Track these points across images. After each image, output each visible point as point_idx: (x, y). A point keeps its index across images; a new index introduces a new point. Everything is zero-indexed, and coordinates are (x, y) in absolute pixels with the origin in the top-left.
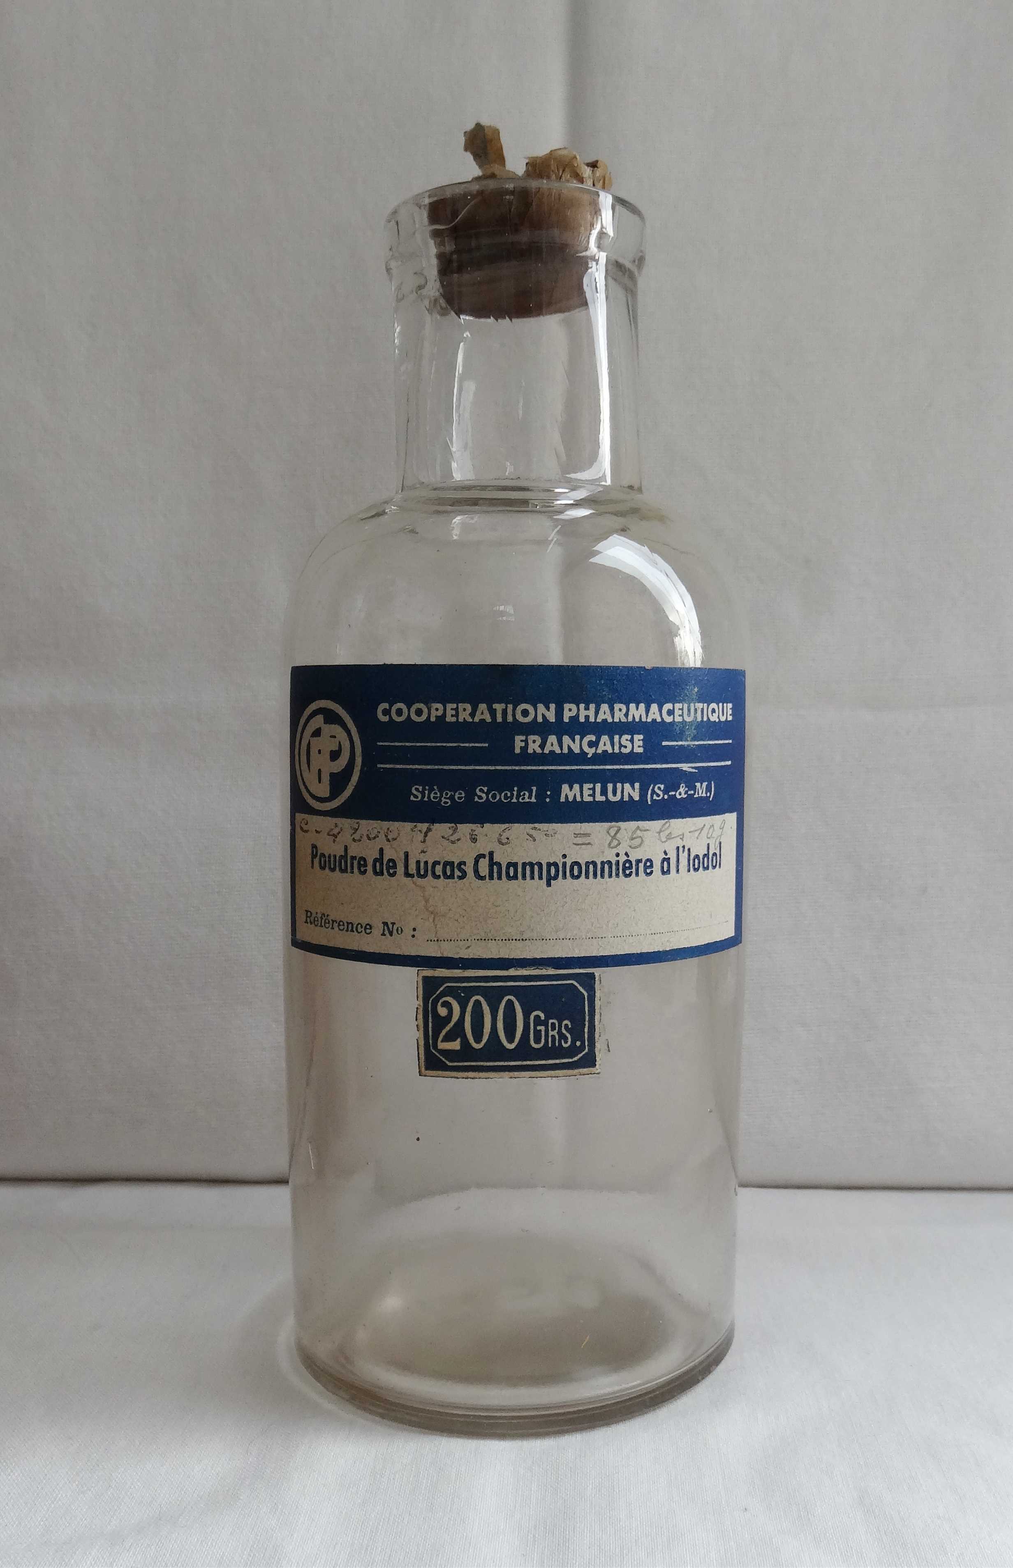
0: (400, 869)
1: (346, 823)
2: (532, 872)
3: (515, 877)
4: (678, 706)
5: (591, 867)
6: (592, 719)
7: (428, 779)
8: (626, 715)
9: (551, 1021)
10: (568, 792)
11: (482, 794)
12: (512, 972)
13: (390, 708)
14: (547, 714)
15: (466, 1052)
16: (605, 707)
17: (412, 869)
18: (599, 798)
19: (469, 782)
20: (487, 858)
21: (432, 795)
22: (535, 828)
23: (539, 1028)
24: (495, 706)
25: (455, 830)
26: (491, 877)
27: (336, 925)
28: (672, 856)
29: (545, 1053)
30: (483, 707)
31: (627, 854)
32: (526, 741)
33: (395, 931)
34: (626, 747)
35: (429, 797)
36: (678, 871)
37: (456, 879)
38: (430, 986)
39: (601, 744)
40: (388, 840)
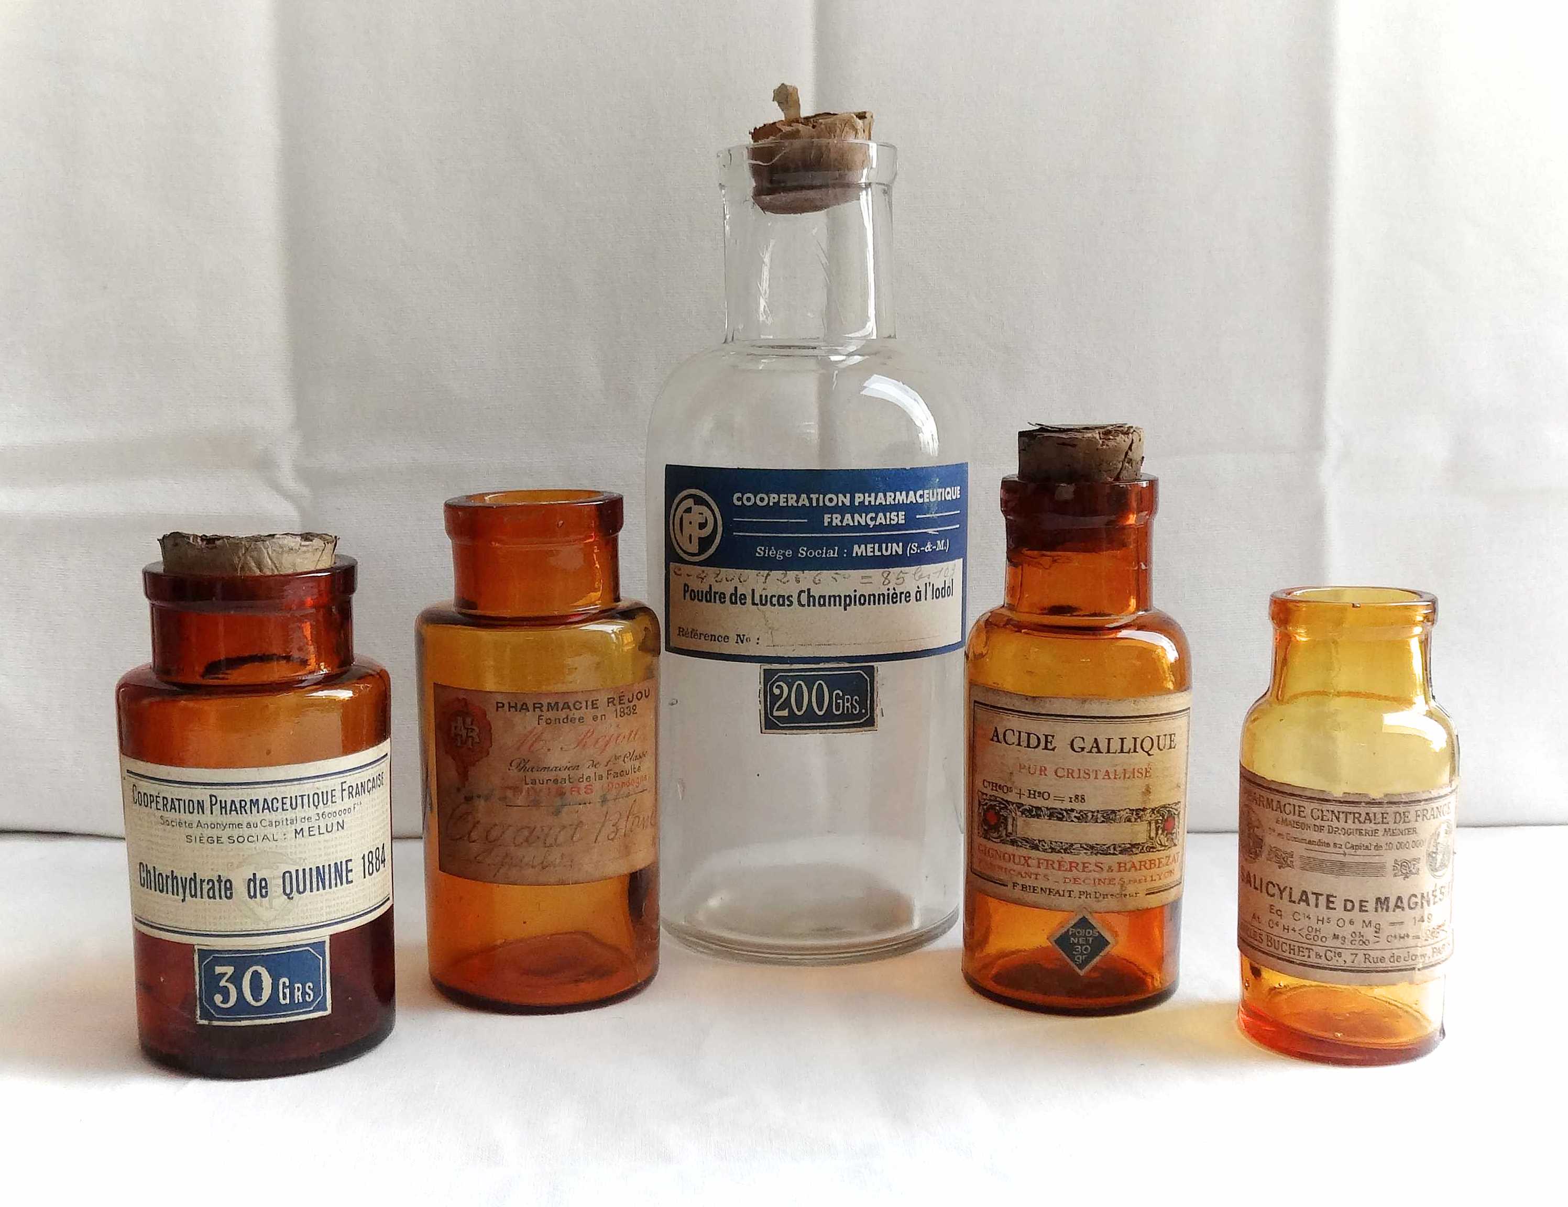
0: (749, 600)
1: (711, 571)
2: (835, 601)
3: (824, 605)
4: (926, 491)
5: (872, 597)
6: (873, 503)
7: (768, 543)
8: (894, 499)
9: (846, 697)
10: (858, 550)
11: (803, 552)
12: (821, 666)
13: (743, 497)
14: (844, 500)
15: (792, 718)
16: (881, 495)
17: (757, 600)
18: (877, 553)
19: (794, 544)
20: (806, 593)
21: (771, 553)
22: (837, 573)
23: (838, 701)
24: (812, 496)
25: (785, 575)
26: (809, 605)
27: (702, 637)
28: (923, 589)
29: (842, 717)
30: (804, 496)
31: (894, 589)
32: (832, 518)
33: (745, 641)
34: (894, 520)
35: (768, 554)
36: (926, 599)
37: (786, 606)
38: (768, 674)
39: (878, 519)
40: (741, 582)
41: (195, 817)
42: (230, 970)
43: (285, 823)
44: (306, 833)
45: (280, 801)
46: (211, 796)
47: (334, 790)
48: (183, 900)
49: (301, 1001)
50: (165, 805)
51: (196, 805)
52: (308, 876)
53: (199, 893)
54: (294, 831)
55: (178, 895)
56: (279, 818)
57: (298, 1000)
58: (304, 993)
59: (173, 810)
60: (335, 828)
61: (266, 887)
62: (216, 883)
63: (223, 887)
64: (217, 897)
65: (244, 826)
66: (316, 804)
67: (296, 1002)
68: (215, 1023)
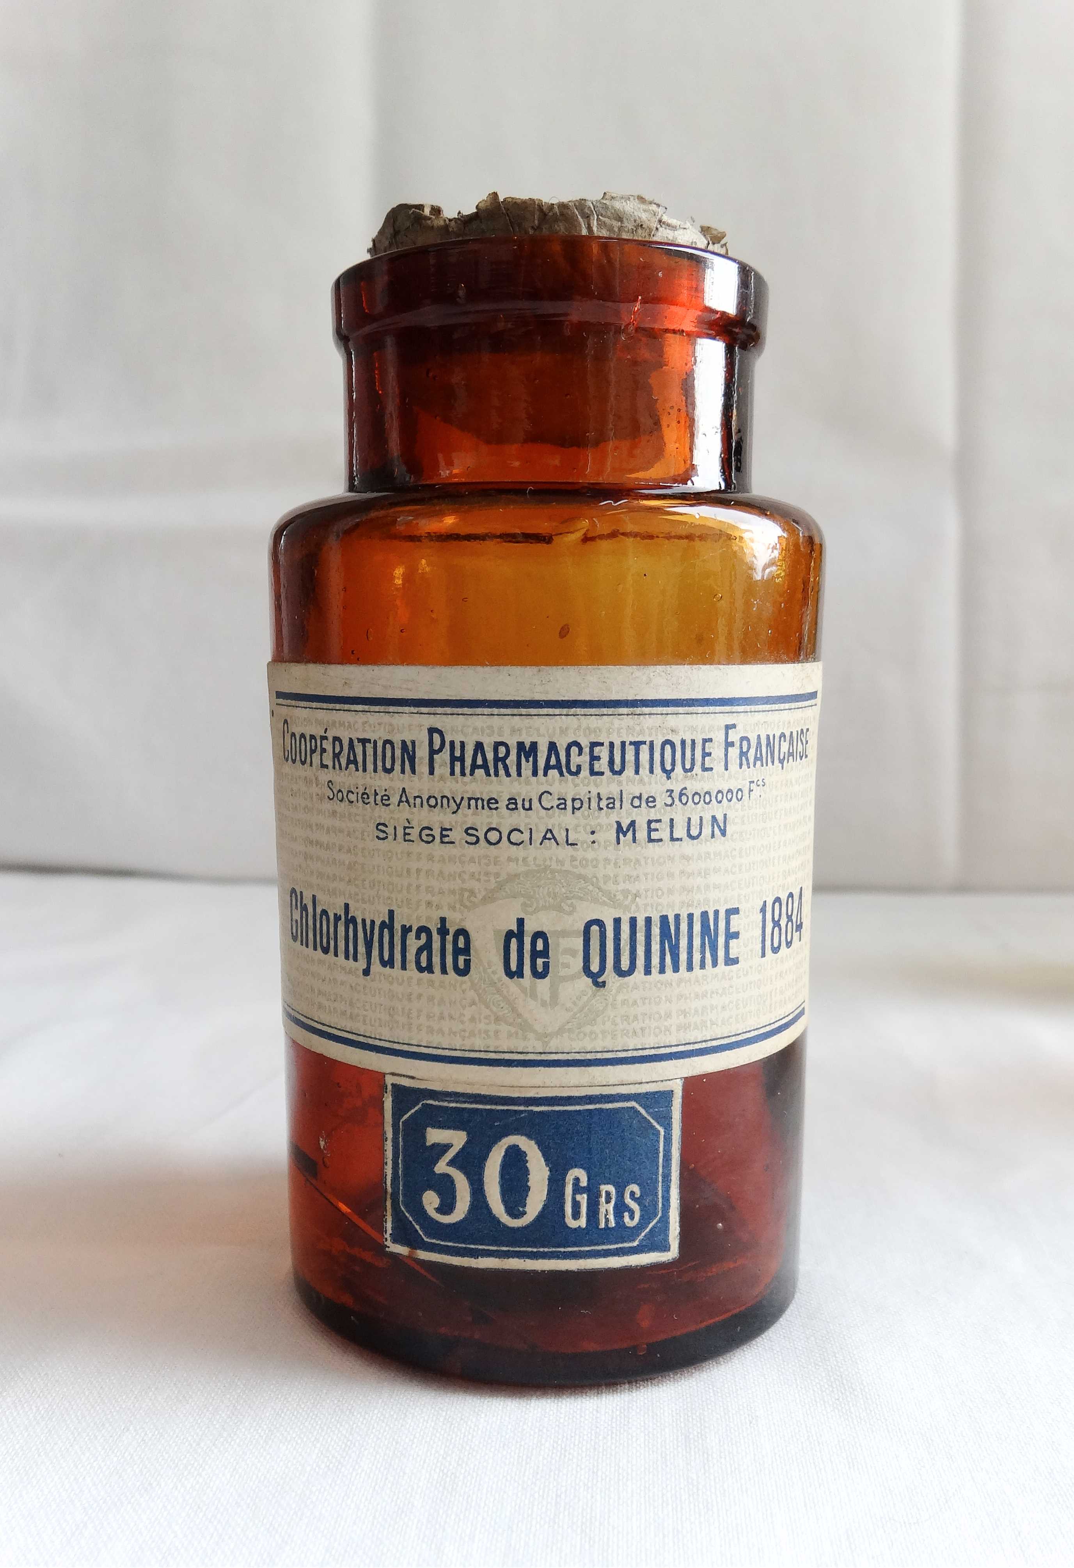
41: (394, 782)
42: (457, 1139)
43: (594, 804)
44: (642, 834)
45: (586, 750)
46: (432, 731)
47: (711, 740)
48: (366, 972)
49: (612, 1224)
50: (336, 756)
51: (398, 753)
52: (641, 937)
53: (398, 956)
54: (615, 826)
55: (355, 959)
56: (582, 793)
57: (607, 1220)
58: (621, 1208)
59: (352, 766)
60: (707, 831)
61: (545, 953)
62: (436, 938)
63: (449, 947)
64: (437, 968)
65: (503, 804)
66: (668, 767)
67: (602, 1225)
68: (423, 1255)
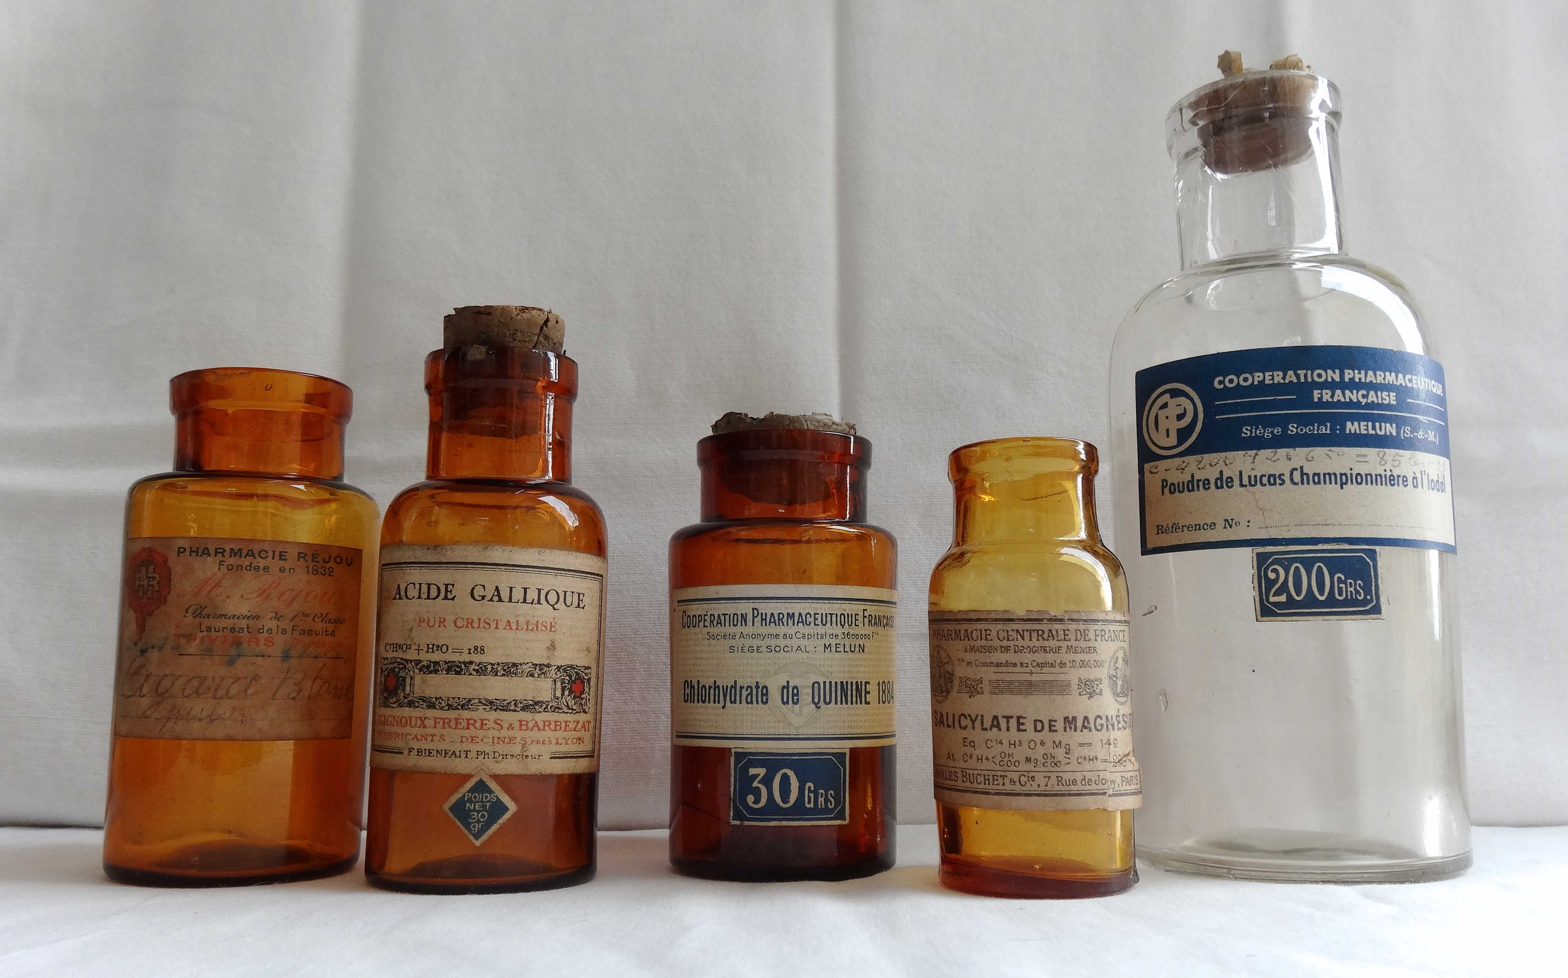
0: (1237, 482)
1: (1192, 459)
2: (1330, 479)
3: (1319, 483)
4: (1414, 377)
5: (1369, 477)
6: (1363, 380)
7: (1253, 422)
8: (1384, 379)
9: (1349, 581)
10: (1351, 427)
11: (1293, 429)
12: (1320, 547)
13: (1224, 379)
14: (1334, 376)
15: (1291, 603)
16: (1370, 373)
17: (1245, 481)
18: (1371, 432)
19: (1284, 421)
20: (1299, 470)
21: (1258, 432)
22: (1331, 450)
23: (1341, 585)
24: (1299, 372)
25: (1275, 453)
26: (1302, 483)
27: (1185, 529)
28: (1419, 476)
29: (1346, 603)
30: (1291, 373)
31: (1391, 470)
32: (1321, 394)
33: (1234, 524)
34: (1385, 400)
35: (1256, 433)
36: (1423, 487)
37: (1278, 485)
38: (1261, 559)
39: (1370, 396)
40: (1227, 465)
41: (739, 629)
42: (762, 771)
43: (816, 637)
44: (833, 649)
45: (813, 616)
46: (753, 609)
47: (858, 614)
48: (724, 707)
49: (823, 807)
50: (711, 621)
51: (740, 618)
52: (833, 689)
53: (738, 699)
54: (824, 645)
55: (719, 703)
56: (811, 632)
57: (821, 805)
58: (827, 800)
59: (719, 625)
60: (857, 649)
61: (797, 694)
62: (754, 690)
63: (760, 693)
64: (755, 702)
65: (781, 636)
66: (843, 624)
67: (820, 807)
68: (746, 823)
